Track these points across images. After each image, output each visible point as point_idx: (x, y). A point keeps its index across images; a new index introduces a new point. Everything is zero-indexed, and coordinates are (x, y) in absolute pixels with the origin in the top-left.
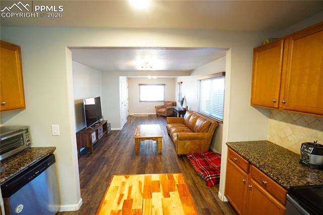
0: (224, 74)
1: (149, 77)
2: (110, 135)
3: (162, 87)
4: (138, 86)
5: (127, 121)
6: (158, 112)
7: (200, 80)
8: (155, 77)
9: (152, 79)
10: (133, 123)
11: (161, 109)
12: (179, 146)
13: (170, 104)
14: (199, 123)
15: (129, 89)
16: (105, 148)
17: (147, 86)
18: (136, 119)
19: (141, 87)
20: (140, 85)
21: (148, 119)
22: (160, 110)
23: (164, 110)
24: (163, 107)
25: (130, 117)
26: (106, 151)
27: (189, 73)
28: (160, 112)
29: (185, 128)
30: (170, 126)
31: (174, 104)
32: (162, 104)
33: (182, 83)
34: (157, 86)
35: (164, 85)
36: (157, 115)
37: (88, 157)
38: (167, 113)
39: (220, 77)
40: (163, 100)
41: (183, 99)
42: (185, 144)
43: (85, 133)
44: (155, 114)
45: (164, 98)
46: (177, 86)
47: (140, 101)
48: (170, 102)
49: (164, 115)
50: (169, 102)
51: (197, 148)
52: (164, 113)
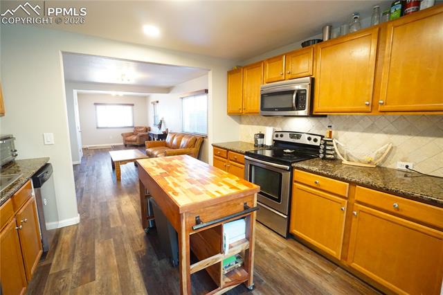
0: (206, 91)
1: (113, 93)
3: (130, 108)
4: (94, 106)
6: (126, 141)
7: (182, 98)
8: (121, 94)
9: (117, 96)
11: (131, 137)
13: (142, 129)
14: (183, 142)
19: (98, 107)
20: (96, 104)
22: (129, 138)
23: (134, 138)
24: (132, 134)
27: (168, 90)
28: (129, 141)
30: (150, 150)
31: (148, 129)
32: (132, 130)
33: (157, 102)
34: (122, 107)
35: (133, 105)
36: (126, 145)
38: (140, 141)
39: (203, 94)
40: (131, 125)
41: (161, 121)
44: (122, 144)
45: (133, 123)
46: (151, 106)
47: (98, 128)
48: (142, 127)
49: (135, 144)
50: (140, 127)
52: (136, 141)
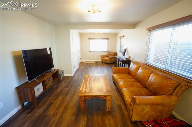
2: (62, 81)
3: (106, 41)
4: (88, 40)
5: (79, 67)
6: (103, 60)
10: (84, 68)
11: (105, 58)
12: (134, 112)
13: (111, 54)
15: (81, 42)
16: (51, 100)
17: (95, 40)
18: (86, 65)
19: (91, 40)
21: (96, 66)
22: (104, 58)
23: (107, 58)
24: (106, 56)
25: (81, 64)
26: (53, 103)
29: (144, 91)
30: (115, 76)
31: (116, 54)
32: (106, 54)
33: (124, 37)
34: (102, 40)
35: (108, 39)
36: (102, 62)
37: (29, 113)
38: (110, 61)
40: (106, 51)
41: (125, 50)
42: (143, 110)
43: (25, 87)
44: (101, 61)
45: (108, 49)
46: (119, 39)
47: (89, 51)
48: (112, 52)
49: (107, 62)
51: (158, 114)
52: (108, 60)
